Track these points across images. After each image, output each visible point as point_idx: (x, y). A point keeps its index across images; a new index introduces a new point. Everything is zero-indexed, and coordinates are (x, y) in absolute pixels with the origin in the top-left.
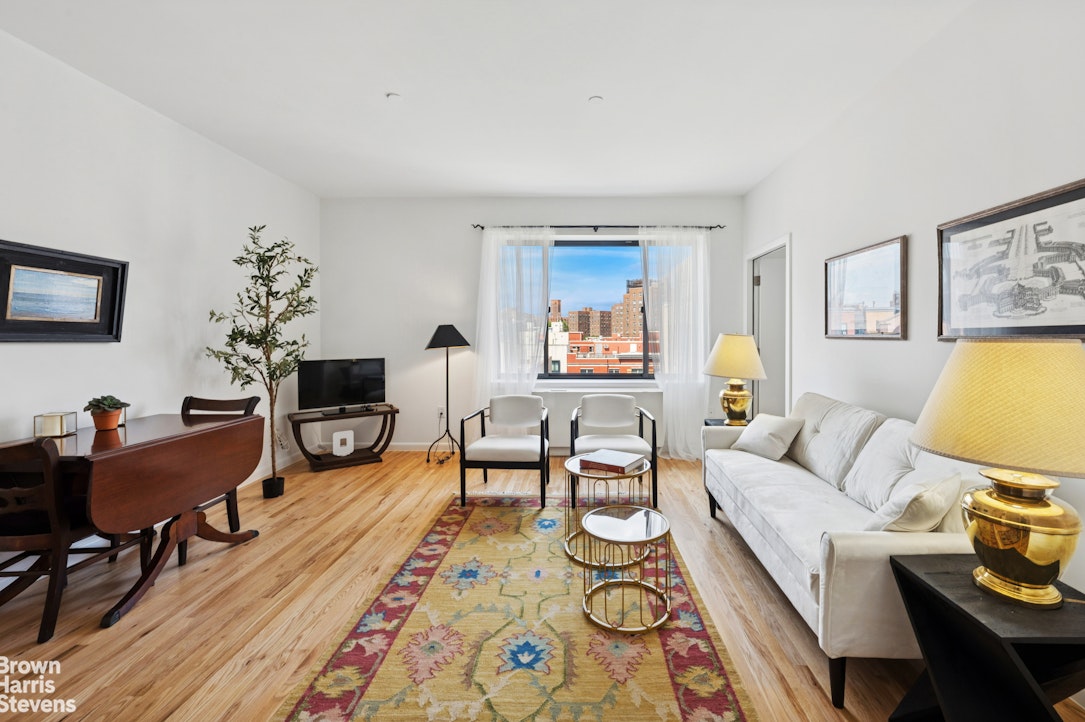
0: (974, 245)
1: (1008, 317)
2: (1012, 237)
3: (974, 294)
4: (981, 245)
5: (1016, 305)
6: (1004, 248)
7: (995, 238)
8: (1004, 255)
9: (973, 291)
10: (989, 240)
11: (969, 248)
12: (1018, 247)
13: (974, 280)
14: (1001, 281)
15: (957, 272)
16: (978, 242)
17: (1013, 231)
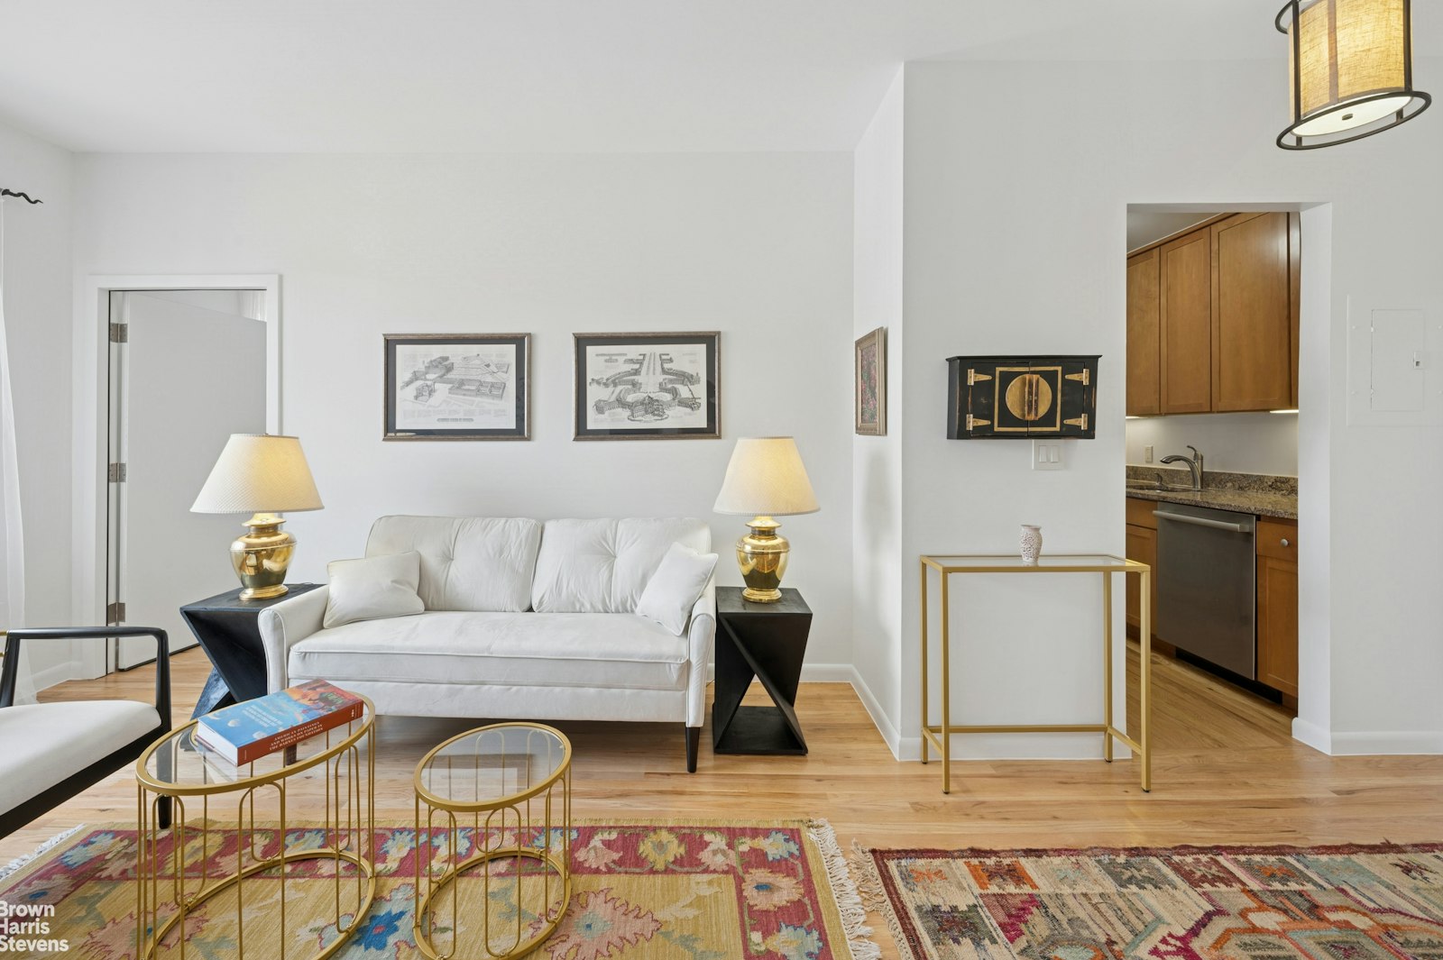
0: (610, 359)
1: (640, 421)
2: (644, 359)
3: (612, 400)
4: (617, 360)
5: (647, 412)
6: (637, 366)
7: (629, 357)
8: (637, 372)
9: (610, 398)
10: (625, 358)
11: (606, 361)
12: (648, 368)
13: (611, 388)
14: (635, 392)
15: (593, 380)
16: (614, 358)
17: (644, 355)
